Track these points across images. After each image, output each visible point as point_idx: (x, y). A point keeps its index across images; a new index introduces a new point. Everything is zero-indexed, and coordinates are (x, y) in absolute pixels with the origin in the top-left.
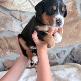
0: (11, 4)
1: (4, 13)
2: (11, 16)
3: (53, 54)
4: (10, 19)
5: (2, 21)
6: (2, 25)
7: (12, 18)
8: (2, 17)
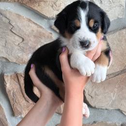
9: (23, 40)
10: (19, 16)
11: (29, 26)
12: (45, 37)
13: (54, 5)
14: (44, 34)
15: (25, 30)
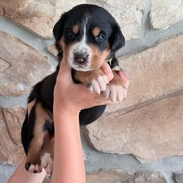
0: (48, 23)
1: (27, 45)
2: (44, 54)
3: (158, 173)
4: (42, 62)
5: (20, 65)
6: (20, 75)
7: (47, 57)
8: (23, 54)
9: (10, 65)
10: (5, 34)
11: (18, 47)
12: (37, 61)
13: (50, 21)
14: (37, 57)
15: (12, 53)
